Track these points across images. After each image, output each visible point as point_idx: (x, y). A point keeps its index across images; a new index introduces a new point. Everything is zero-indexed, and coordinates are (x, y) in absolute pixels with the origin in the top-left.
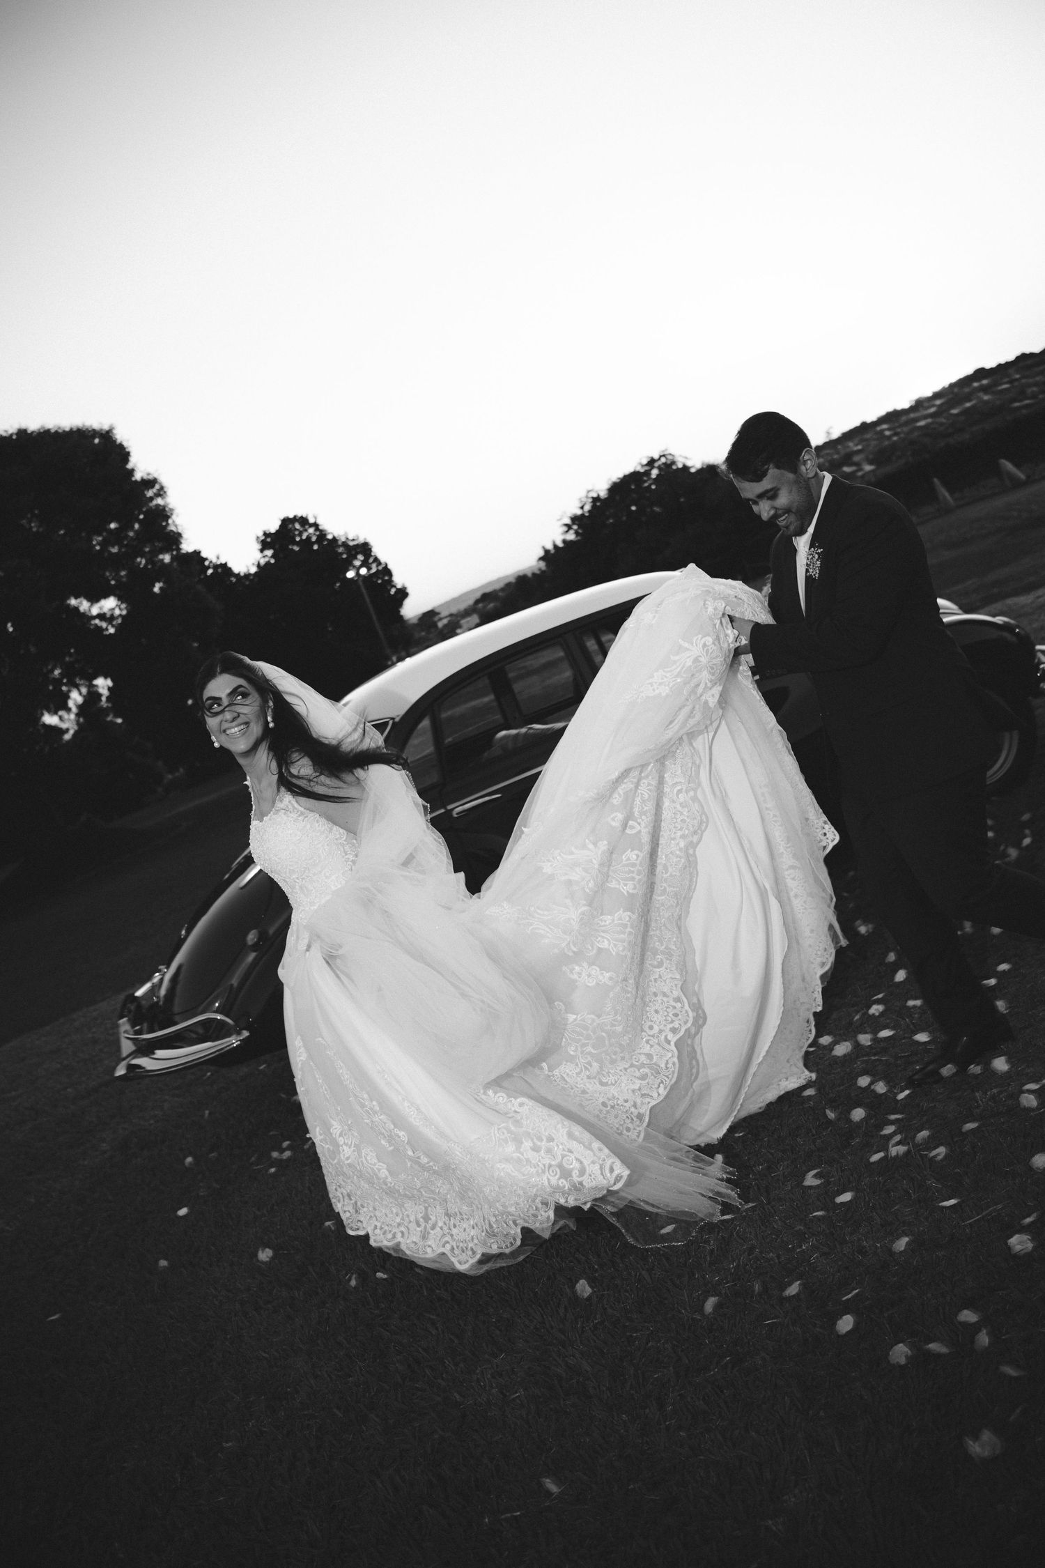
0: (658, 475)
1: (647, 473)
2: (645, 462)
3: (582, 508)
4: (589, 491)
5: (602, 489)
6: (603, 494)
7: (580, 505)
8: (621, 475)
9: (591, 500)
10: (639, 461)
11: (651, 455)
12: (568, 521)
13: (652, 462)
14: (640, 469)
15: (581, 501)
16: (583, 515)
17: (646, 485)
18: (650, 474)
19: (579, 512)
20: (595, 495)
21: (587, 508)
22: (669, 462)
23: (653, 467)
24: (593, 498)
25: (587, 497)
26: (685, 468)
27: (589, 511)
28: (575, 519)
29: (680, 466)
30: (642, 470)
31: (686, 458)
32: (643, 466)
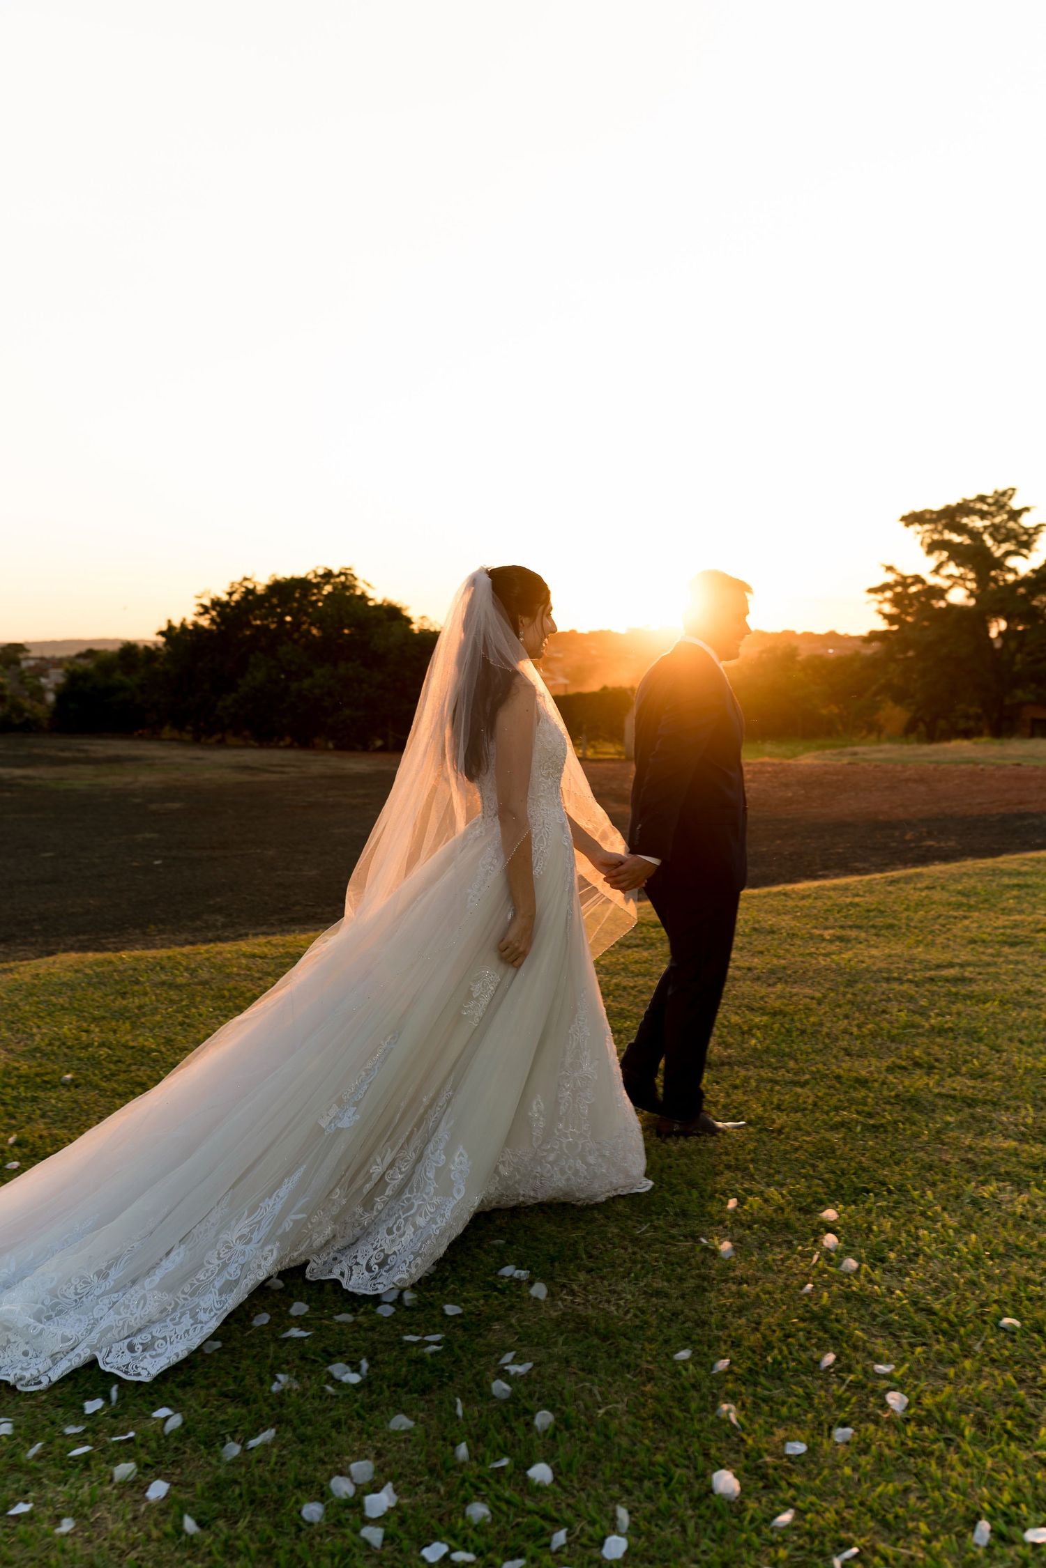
0: (330, 593)
1: (318, 586)
2: (321, 572)
3: (230, 594)
4: (246, 579)
5: (261, 581)
6: (260, 589)
7: (229, 590)
8: (288, 576)
9: (243, 590)
10: (314, 568)
11: (330, 568)
12: (207, 603)
13: (328, 575)
14: (311, 577)
15: (232, 587)
16: (227, 603)
17: (314, 598)
18: (322, 589)
19: (225, 598)
20: (251, 586)
21: (236, 597)
22: (348, 583)
23: (327, 583)
24: (246, 588)
25: (240, 584)
26: (363, 597)
27: (237, 602)
28: (216, 603)
29: (358, 592)
30: (315, 581)
31: (369, 585)
32: (316, 576)
